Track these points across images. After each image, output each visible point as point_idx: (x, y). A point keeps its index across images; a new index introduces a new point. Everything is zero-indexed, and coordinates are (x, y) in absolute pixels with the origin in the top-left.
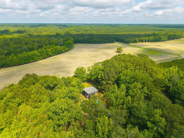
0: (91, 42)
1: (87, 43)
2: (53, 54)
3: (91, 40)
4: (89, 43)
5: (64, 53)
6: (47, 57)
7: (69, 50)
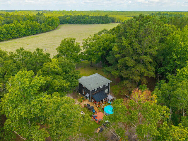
0: (82, 23)
1: (77, 24)
2: (29, 33)
3: (82, 20)
4: (79, 24)
5: (45, 32)
6: (18, 36)
7: (53, 30)
